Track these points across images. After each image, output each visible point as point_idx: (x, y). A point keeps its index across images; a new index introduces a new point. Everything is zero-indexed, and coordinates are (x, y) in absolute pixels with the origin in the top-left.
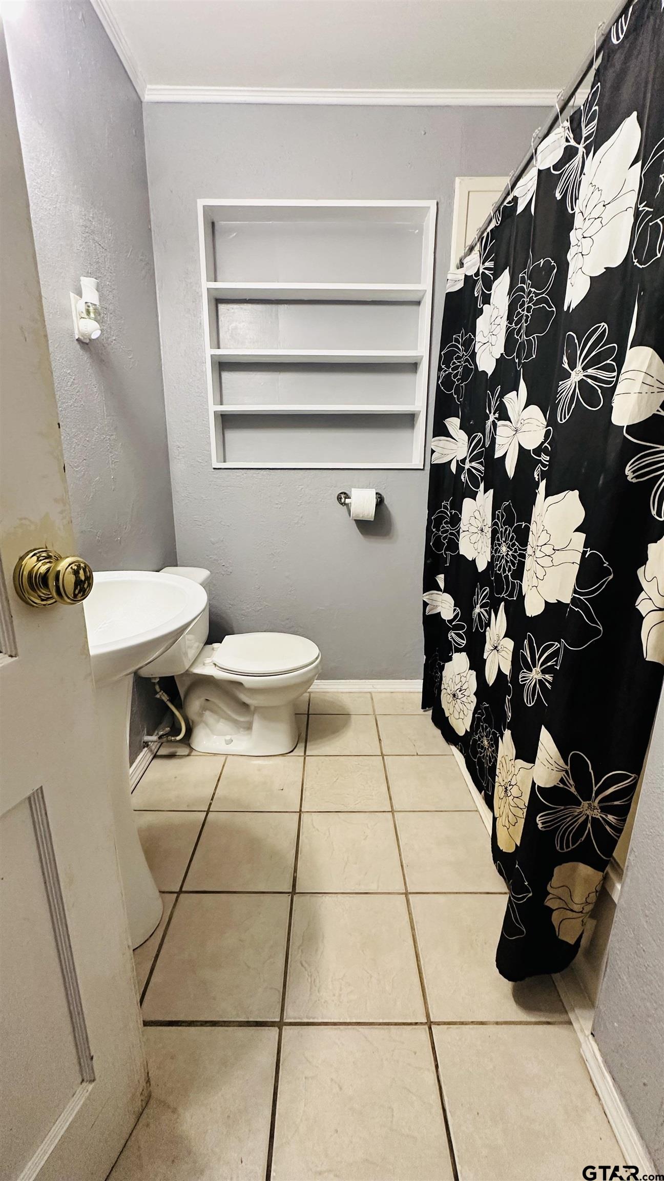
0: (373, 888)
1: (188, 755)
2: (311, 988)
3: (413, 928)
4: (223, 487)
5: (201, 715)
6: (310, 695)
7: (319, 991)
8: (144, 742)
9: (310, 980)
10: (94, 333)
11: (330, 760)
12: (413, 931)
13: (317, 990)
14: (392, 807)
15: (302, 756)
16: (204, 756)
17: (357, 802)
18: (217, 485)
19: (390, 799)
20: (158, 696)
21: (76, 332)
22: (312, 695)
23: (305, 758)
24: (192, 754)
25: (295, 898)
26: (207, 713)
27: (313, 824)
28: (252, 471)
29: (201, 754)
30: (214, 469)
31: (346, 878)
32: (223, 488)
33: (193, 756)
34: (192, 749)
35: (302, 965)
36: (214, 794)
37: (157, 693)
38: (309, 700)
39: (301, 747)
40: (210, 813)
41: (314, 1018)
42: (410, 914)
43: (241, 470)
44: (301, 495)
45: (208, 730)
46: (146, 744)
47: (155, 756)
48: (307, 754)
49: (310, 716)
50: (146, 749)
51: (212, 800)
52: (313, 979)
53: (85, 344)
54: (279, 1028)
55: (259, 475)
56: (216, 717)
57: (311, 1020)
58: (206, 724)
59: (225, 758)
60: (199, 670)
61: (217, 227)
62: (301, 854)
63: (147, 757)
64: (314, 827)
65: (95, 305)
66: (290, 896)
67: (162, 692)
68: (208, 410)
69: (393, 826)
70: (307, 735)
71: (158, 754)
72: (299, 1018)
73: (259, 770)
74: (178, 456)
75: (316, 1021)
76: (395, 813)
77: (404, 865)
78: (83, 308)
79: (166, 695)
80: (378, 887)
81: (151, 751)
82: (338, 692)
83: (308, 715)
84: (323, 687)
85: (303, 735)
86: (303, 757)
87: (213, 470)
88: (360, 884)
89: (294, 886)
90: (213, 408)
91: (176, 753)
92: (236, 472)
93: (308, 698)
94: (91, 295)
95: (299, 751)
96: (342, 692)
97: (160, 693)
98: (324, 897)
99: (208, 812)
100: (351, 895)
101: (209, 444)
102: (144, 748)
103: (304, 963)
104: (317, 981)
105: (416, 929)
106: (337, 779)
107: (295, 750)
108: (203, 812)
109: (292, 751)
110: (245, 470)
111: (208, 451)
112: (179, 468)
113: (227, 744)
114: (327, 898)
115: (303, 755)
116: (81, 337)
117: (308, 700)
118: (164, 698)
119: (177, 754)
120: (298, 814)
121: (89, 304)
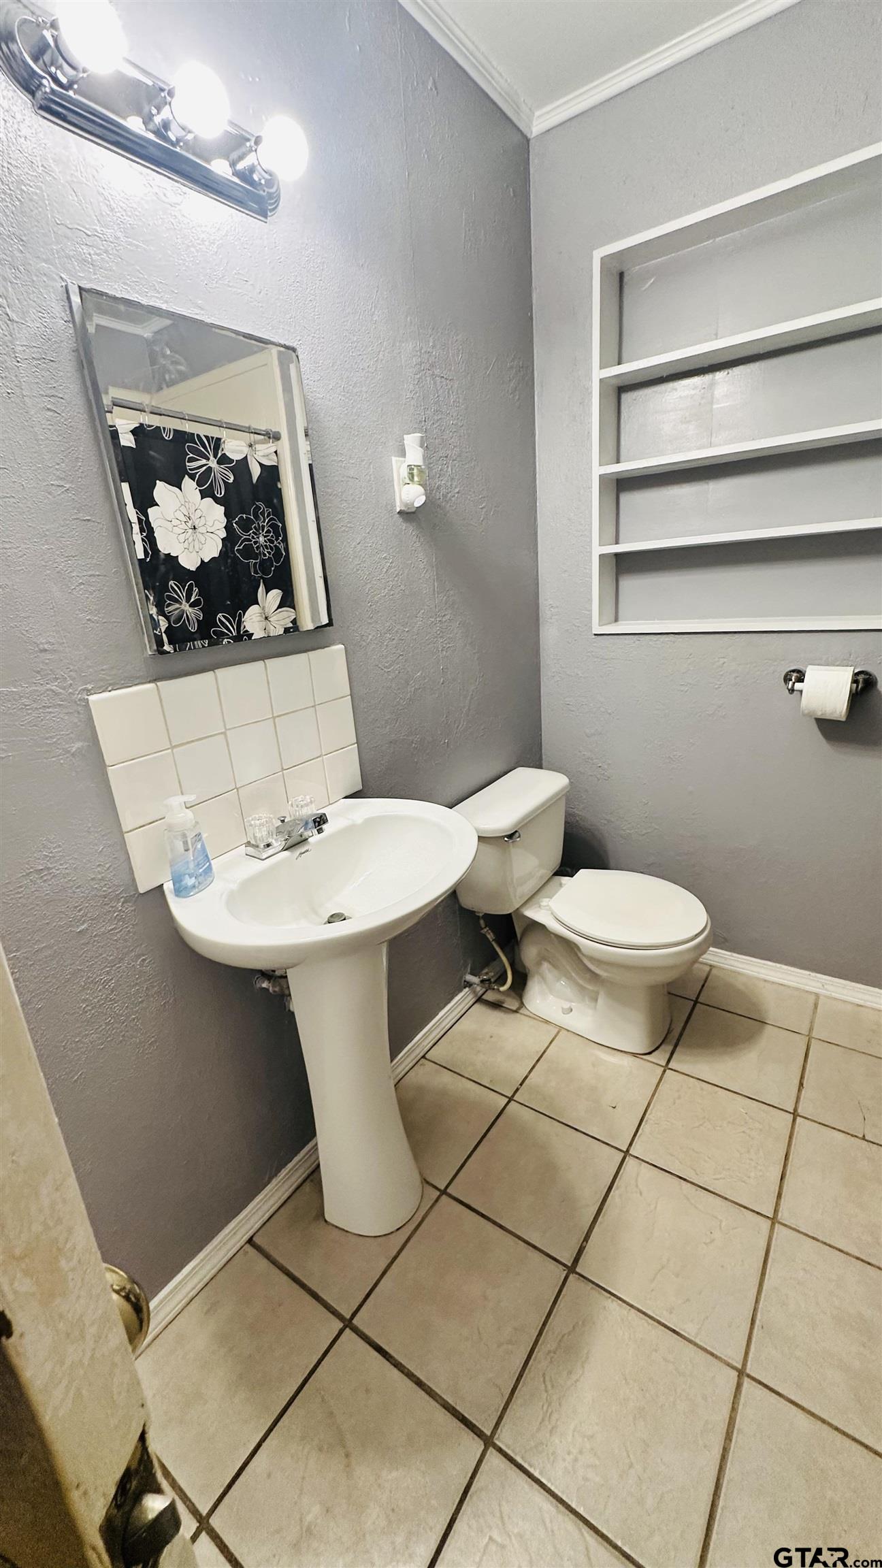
0: (689, 1330)
1: (516, 1011)
2: (543, 1420)
3: (729, 1437)
4: (606, 659)
5: (539, 964)
6: (711, 970)
7: (551, 1432)
8: (465, 981)
9: (545, 1408)
10: (417, 500)
11: (702, 1089)
12: (727, 1441)
13: (550, 1427)
14: (776, 1211)
15: (662, 1066)
16: (534, 1018)
17: (718, 1176)
18: (597, 657)
19: (779, 1196)
20: (482, 931)
21: (398, 503)
22: (714, 971)
23: (664, 1071)
24: (521, 1011)
25: (572, 1277)
26: (546, 965)
27: (637, 1180)
28: (648, 637)
29: (531, 1015)
30: (595, 635)
31: (652, 1290)
32: (606, 662)
33: (521, 1014)
34: (522, 1005)
35: (544, 1382)
36: (526, 1077)
37: (482, 929)
38: (707, 978)
39: (665, 1052)
40: (512, 1102)
41: (531, 1466)
42: (734, 1409)
43: (632, 636)
44: (721, 673)
45: (545, 987)
46: (469, 985)
47: (479, 1000)
48: (670, 1066)
49: (698, 1005)
50: (467, 989)
51: (521, 1085)
52: (550, 1411)
53: (408, 515)
54: (485, 1445)
55: (657, 642)
56: (556, 972)
57: (526, 1466)
58: (544, 978)
59: (557, 1030)
60: (531, 913)
61: (626, 279)
62: (603, 1217)
63: (466, 1001)
64: (637, 1186)
65: (419, 466)
66: (566, 1272)
67: (488, 929)
68: (591, 553)
69: (764, 1245)
70: (681, 1035)
71: (484, 997)
72: (513, 1451)
73: (594, 1065)
74: (551, 619)
75: (531, 1470)
76: (777, 1225)
77: (757, 1322)
78: (404, 472)
79: (491, 934)
80: (697, 1334)
81: (474, 992)
82: (758, 979)
83: (696, 1002)
84: (736, 964)
85: (676, 1033)
86: (663, 1069)
87: (594, 637)
88: (671, 1313)
89: (576, 1260)
90: (599, 549)
91: (503, 1003)
92: (626, 639)
93: (705, 975)
94: (415, 455)
95: (660, 1057)
96: (765, 981)
97: (485, 930)
98: (610, 1300)
99: (510, 1099)
100: (650, 1321)
101: (590, 600)
102: (465, 988)
103: (547, 1378)
104: (555, 1416)
105: (734, 1441)
106: (701, 1125)
107: (653, 1054)
108: (504, 1098)
109: (650, 1053)
110: (637, 636)
111: (589, 611)
112: (550, 635)
113: (564, 1014)
114: (613, 1305)
115: (664, 1064)
116: (403, 509)
117: (704, 978)
118: (489, 936)
119: (504, 1005)
120: (623, 1154)
121: (413, 467)
